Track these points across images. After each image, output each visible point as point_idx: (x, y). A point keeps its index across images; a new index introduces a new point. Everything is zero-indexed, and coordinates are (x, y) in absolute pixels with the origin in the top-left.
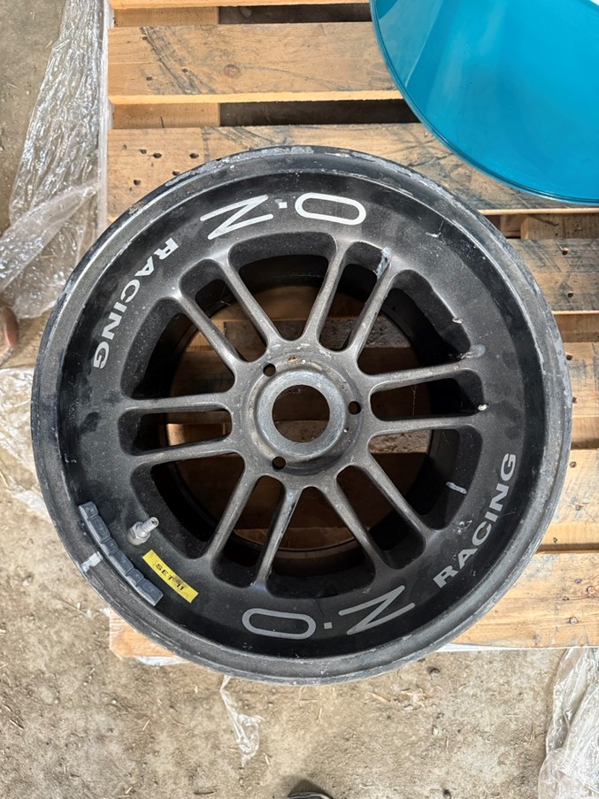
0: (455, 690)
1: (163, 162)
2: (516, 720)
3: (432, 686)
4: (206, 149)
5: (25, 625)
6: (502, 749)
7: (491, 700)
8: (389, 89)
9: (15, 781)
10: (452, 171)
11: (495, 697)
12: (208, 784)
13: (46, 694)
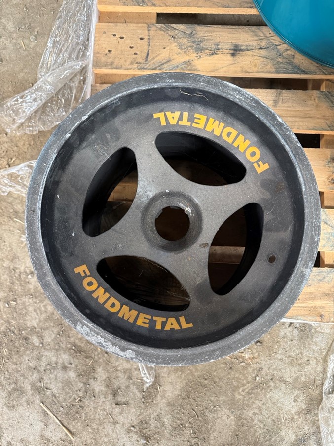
0: (270, 355)
1: (125, 41)
2: (305, 375)
3: (257, 352)
4: (149, 35)
5: (27, 300)
6: (296, 392)
7: (291, 363)
8: (250, 8)
9: (15, 389)
10: (284, 53)
11: (294, 362)
12: (124, 400)
13: (35, 341)
